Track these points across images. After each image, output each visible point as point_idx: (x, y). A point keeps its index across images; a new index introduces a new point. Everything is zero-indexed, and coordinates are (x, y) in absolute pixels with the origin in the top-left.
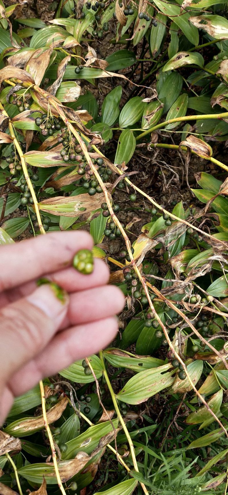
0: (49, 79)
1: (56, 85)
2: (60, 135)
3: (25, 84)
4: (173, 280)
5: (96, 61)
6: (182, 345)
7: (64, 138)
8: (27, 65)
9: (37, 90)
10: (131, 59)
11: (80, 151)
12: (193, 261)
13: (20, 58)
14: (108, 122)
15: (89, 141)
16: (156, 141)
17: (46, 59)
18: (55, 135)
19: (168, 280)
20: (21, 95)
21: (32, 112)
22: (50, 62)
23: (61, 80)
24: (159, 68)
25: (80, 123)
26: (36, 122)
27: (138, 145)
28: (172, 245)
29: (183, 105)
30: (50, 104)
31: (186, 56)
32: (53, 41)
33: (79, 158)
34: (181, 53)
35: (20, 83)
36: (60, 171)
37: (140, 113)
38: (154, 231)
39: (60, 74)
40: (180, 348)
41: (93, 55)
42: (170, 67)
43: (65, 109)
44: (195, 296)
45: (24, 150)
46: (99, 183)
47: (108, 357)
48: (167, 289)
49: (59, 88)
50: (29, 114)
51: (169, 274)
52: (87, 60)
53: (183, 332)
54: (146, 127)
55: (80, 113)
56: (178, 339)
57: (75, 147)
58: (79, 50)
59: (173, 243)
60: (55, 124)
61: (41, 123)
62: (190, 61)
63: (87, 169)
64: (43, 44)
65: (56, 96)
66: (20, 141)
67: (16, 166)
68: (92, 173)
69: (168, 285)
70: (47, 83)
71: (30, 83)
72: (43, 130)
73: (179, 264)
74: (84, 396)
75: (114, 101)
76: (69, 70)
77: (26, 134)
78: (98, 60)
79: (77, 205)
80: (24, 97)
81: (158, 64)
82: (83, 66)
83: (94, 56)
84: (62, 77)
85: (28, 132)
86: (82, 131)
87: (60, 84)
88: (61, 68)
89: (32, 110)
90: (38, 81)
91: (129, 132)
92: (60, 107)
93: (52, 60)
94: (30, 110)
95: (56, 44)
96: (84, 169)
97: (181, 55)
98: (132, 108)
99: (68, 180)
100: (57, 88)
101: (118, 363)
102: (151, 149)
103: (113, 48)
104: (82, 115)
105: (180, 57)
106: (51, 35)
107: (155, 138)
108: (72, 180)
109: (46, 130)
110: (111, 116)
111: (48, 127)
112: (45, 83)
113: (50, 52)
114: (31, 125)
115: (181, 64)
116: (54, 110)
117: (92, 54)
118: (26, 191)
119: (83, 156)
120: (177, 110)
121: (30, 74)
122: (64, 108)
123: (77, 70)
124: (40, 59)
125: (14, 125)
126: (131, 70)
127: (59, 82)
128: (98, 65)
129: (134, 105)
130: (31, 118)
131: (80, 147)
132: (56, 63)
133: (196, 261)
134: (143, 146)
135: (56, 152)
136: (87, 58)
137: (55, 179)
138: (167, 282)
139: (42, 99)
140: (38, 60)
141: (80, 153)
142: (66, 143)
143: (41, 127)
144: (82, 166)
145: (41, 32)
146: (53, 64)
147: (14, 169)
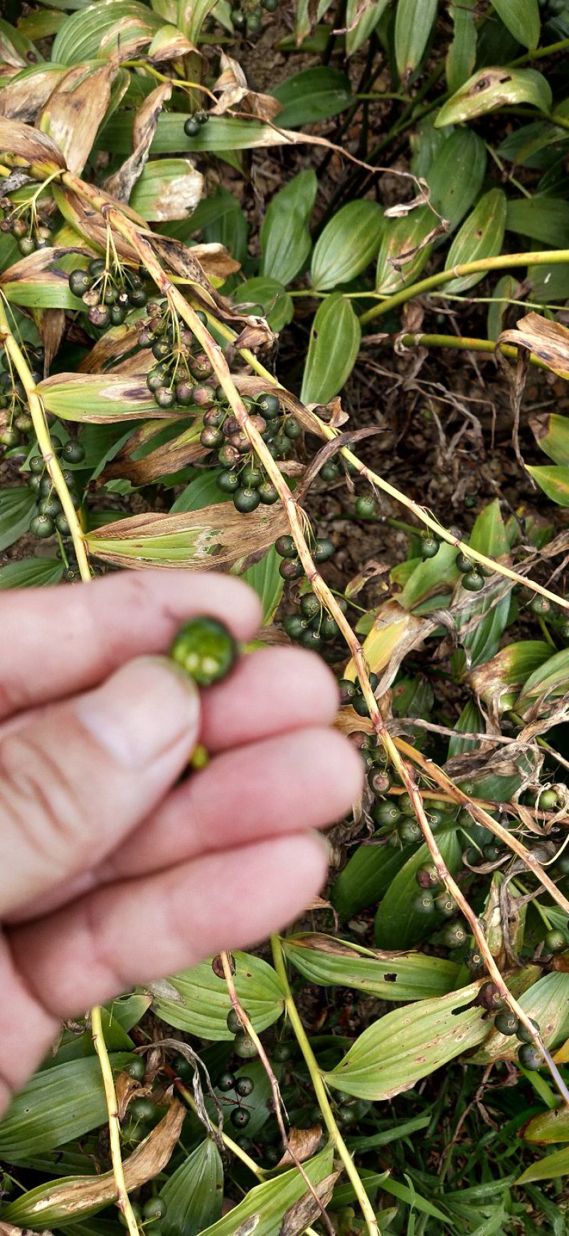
0: (110, 155)
1: (129, 171)
2: (145, 323)
3: (38, 168)
4: (480, 736)
5: (245, 98)
6: (512, 923)
7: (156, 334)
8: (42, 114)
9: (74, 186)
10: (340, 94)
11: (205, 373)
12: (538, 679)
13: (24, 94)
14: (280, 275)
15: (231, 336)
16: (418, 325)
17: (99, 95)
18: (132, 320)
19: (468, 736)
20: (27, 202)
21: (59, 255)
22: (110, 104)
23: (145, 156)
24: (419, 118)
25: (203, 283)
26: (71, 285)
27: (365, 339)
28: (474, 628)
29: (493, 222)
30: (114, 229)
31: (503, 81)
32: (119, 42)
33: (206, 394)
34: (486, 73)
35: (24, 168)
36: (147, 432)
37: (370, 245)
38: (419, 587)
39: (142, 137)
40: (505, 932)
41: (235, 80)
42: (457, 112)
43: (158, 243)
44: (551, 789)
45: (38, 370)
46: (266, 474)
47: (298, 957)
48: (464, 758)
49: (139, 181)
50: (52, 260)
51: (466, 716)
52: (218, 95)
53: (512, 887)
54: (388, 286)
55: (201, 254)
56: (499, 906)
57: (190, 362)
58: (193, 66)
59: (476, 624)
60: (129, 289)
61: (88, 288)
62: (514, 94)
63: (230, 430)
64: (89, 51)
65: (131, 202)
66: (26, 343)
67: (15, 418)
68: (244, 444)
69: (465, 749)
70: (104, 166)
71: (52, 165)
72: (93, 310)
73: (498, 686)
74: (233, 1077)
75: (296, 214)
76: (168, 127)
77: (43, 321)
78: (250, 96)
79: (203, 537)
80: (34, 209)
81: (414, 105)
82: (208, 112)
83: (239, 85)
84: (145, 149)
85: (50, 313)
86: (209, 307)
87: (141, 169)
88: (143, 120)
89: (59, 247)
90: (76, 161)
91: (340, 302)
92: (144, 237)
93: (118, 95)
94: (53, 249)
95: (128, 49)
96: (221, 429)
97: (489, 76)
98: (347, 232)
99: (173, 458)
100: (132, 178)
101: (326, 974)
102: (403, 348)
103: (282, 65)
104: (207, 258)
105: (484, 84)
106: (112, 24)
107: (414, 318)
108: (182, 459)
109: (102, 309)
110: (288, 256)
111: (109, 300)
112: (100, 168)
113: (109, 74)
114: (56, 294)
115: (487, 104)
116: (126, 247)
117: (234, 76)
118: (46, 496)
119: (218, 388)
120: (477, 236)
121: (51, 138)
122: (155, 239)
123: (191, 127)
124: (81, 93)
125: (7, 293)
126: (333, 125)
127: (140, 161)
128: (251, 110)
129: (354, 224)
130: (56, 271)
131: (207, 360)
132: (129, 106)
133: (545, 678)
134: (382, 341)
135: (135, 376)
136: (221, 88)
137: (134, 457)
138: (463, 740)
139: (88, 214)
140: (75, 98)
141: (206, 378)
142: (163, 349)
143: (86, 300)
144: (213, 420)
145: (84, 17)
146: (120, 110)
147: (10, 429)
